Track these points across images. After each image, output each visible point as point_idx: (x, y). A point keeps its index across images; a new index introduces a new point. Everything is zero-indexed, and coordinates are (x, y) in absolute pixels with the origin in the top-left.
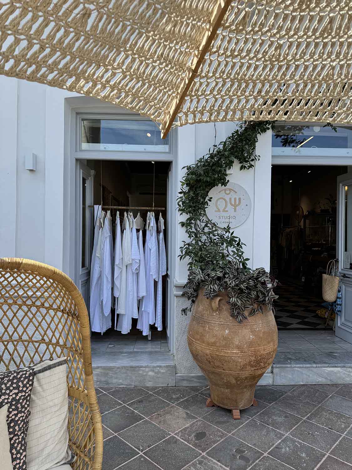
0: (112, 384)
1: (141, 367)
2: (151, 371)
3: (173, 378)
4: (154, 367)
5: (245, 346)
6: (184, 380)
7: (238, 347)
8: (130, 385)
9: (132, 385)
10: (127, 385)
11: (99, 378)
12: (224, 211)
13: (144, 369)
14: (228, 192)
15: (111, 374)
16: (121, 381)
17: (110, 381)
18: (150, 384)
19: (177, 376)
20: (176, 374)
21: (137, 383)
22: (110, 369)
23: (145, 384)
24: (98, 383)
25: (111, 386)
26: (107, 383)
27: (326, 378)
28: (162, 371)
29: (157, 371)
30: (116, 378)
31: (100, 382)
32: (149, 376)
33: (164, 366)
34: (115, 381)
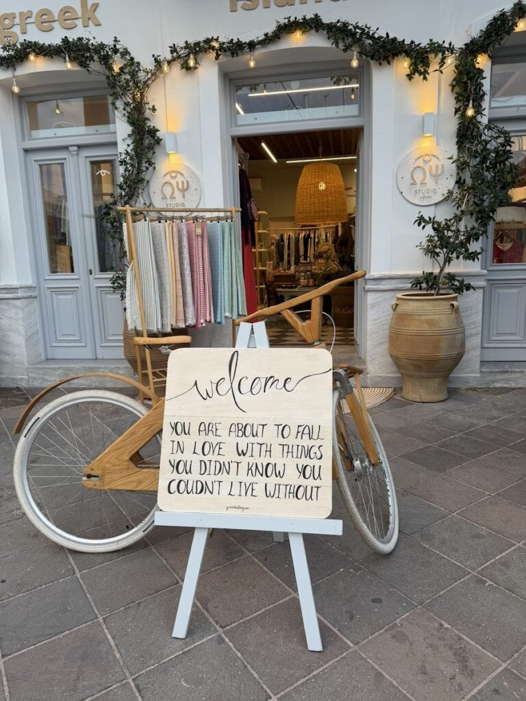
12: (171, 198)
14: (174, 175)
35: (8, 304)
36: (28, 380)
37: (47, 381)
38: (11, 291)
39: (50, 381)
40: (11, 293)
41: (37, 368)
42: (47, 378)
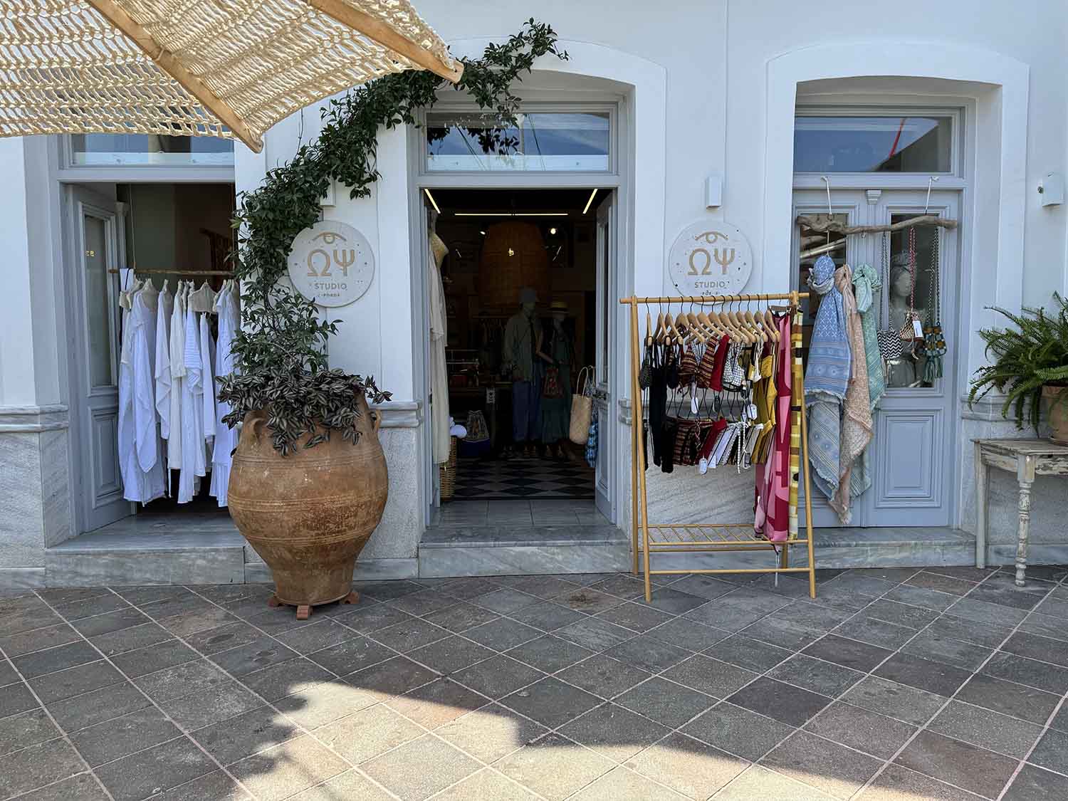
0: (134, 580)
1: (184, 551)
2: (201, 557)
3: (240, 569)
4: (205, 552)
5: (295, 495)
6: (259, 572)
7: (283, 498)
8: (164, 582)
9: (168, 582)
10: (158, 582)
11: (109, 570)
12: (324, 274)
13: (188, 554)
14: (329, 239)
15: (129, 563)
16: (148, 576)
17: (128, 576)
18: (199, 581)
19: (249, 567)
20: (245, 563)
21: (176, 580)
22: (129, 555)
23: (192, 579)
24: (108, 579)
25: (131, 584)
26: (125, 580)
27: (512, 565)
28: (220, 558)
29: (210, 557)
30: (140, 570)
31: (112, 577)
32: (198, 566)
33: (224, 550)
34: (137, 576)
35: (15, 441)
36: (44, 576)
37: (81, 575)
38: (23, 418)
39: (87, 576)
40: (22, 422)
41: (64, 553)
42: (84, 570)
